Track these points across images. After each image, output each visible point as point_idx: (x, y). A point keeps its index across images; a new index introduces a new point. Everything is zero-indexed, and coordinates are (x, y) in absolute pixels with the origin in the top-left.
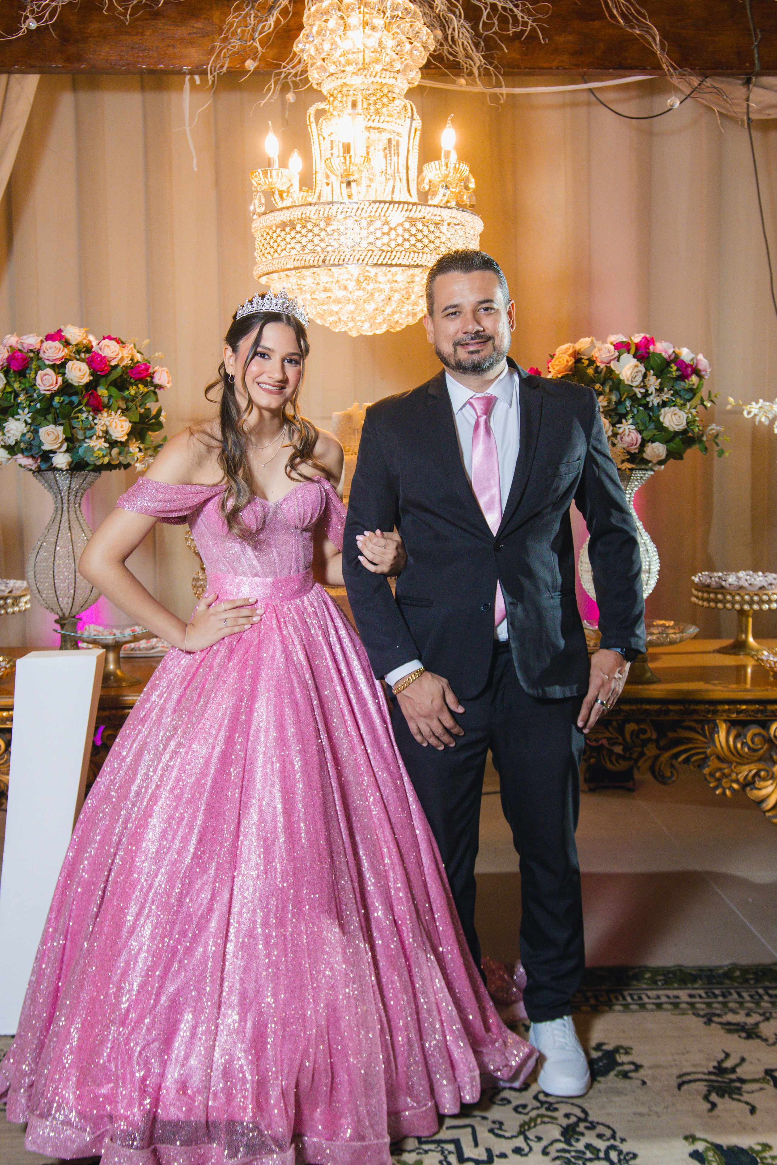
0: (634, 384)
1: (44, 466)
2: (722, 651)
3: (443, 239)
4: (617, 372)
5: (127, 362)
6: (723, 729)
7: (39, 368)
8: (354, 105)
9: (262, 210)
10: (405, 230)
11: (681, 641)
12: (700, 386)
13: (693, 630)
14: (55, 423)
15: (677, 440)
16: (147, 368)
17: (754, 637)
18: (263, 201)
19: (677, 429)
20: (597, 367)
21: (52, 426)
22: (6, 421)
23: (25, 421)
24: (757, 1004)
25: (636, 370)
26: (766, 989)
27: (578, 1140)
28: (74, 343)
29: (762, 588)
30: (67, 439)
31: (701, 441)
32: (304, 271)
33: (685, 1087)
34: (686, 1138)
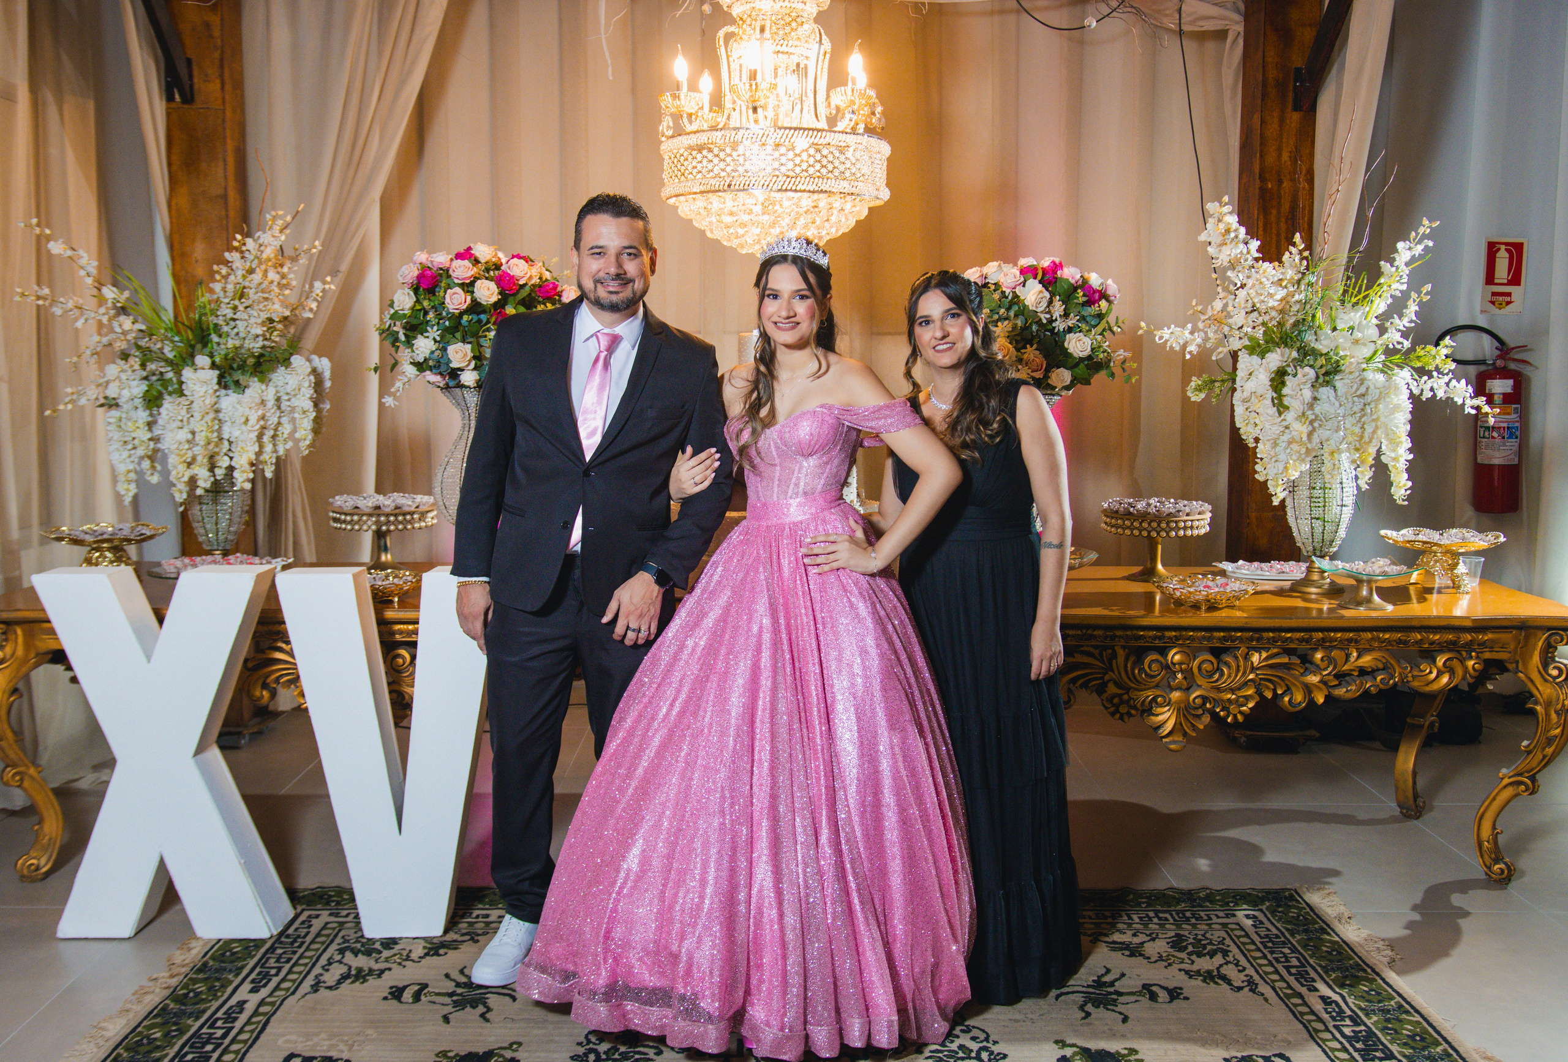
0: (1039, 310)
1: (452, 384)
2: (1131, 578)
3: (848, 165)
4: (1022, 298)
5: (535, 280)
6: (1121, 653)
7: (449, 287)
8: (762, 30)
9: (670, 133)
10: (810, 156)
11: (1081, 566)
12: (1109, 311)
13: (1093, 556)
14: (464, 341)
15: (1082, 366)
16: (555, 287)
17: (1163, 565)
18: (671, 124)
19: (1081, 355)
20: (1003, 292)
21: (460, 344)
22: (415, 338)
23: (434, 339)
24: (1146, 925)
25: (1041, 295)
26: (1156, 912)
27: (952, 1042)
28: (483, 261)
29: (1169, 515)
30: (474, 358)
31: (1108, 366)
32: (710, 195)
33: (1063, 997)
34: (1056, 1042)
